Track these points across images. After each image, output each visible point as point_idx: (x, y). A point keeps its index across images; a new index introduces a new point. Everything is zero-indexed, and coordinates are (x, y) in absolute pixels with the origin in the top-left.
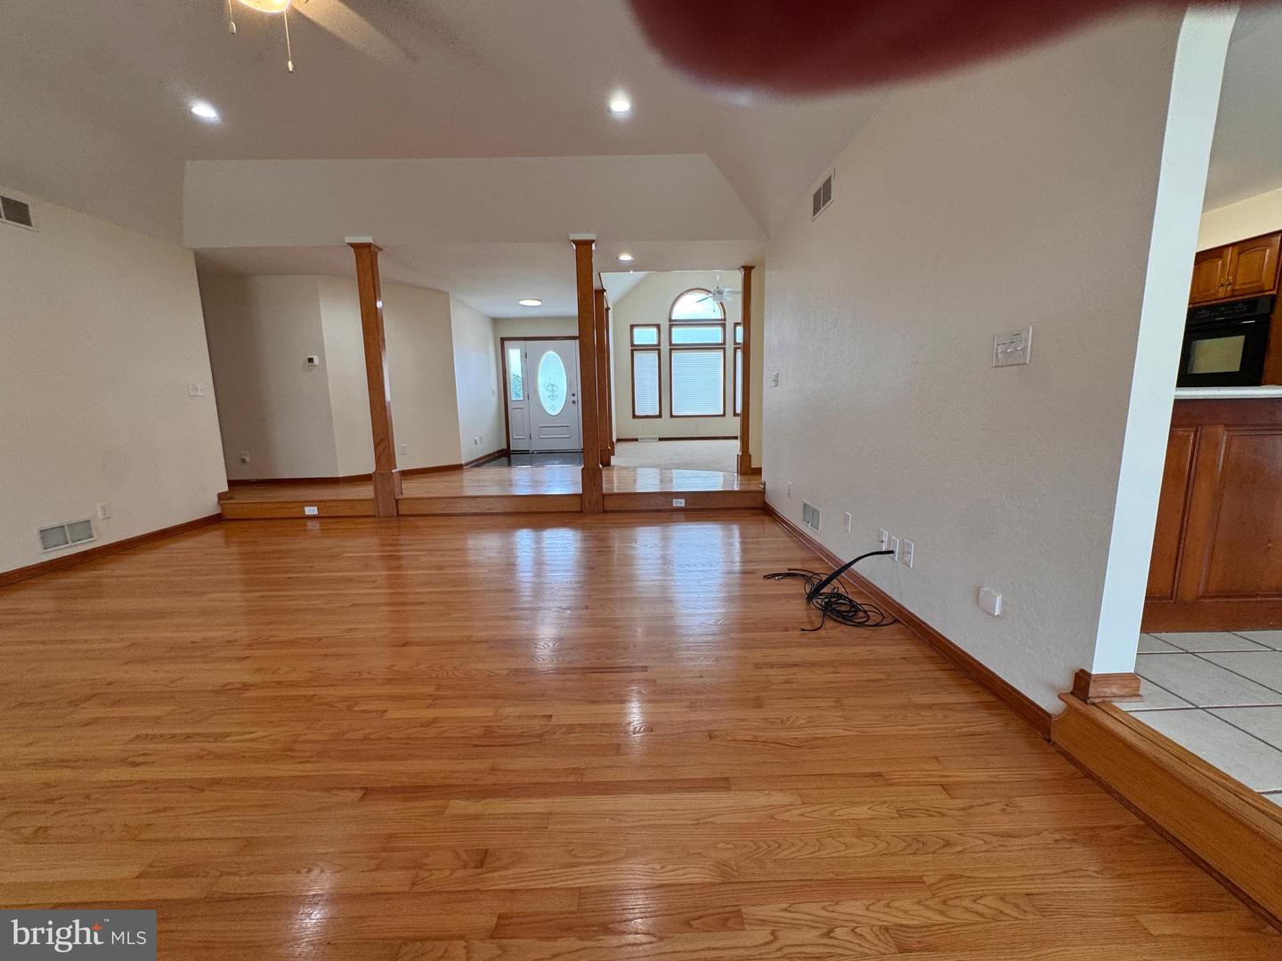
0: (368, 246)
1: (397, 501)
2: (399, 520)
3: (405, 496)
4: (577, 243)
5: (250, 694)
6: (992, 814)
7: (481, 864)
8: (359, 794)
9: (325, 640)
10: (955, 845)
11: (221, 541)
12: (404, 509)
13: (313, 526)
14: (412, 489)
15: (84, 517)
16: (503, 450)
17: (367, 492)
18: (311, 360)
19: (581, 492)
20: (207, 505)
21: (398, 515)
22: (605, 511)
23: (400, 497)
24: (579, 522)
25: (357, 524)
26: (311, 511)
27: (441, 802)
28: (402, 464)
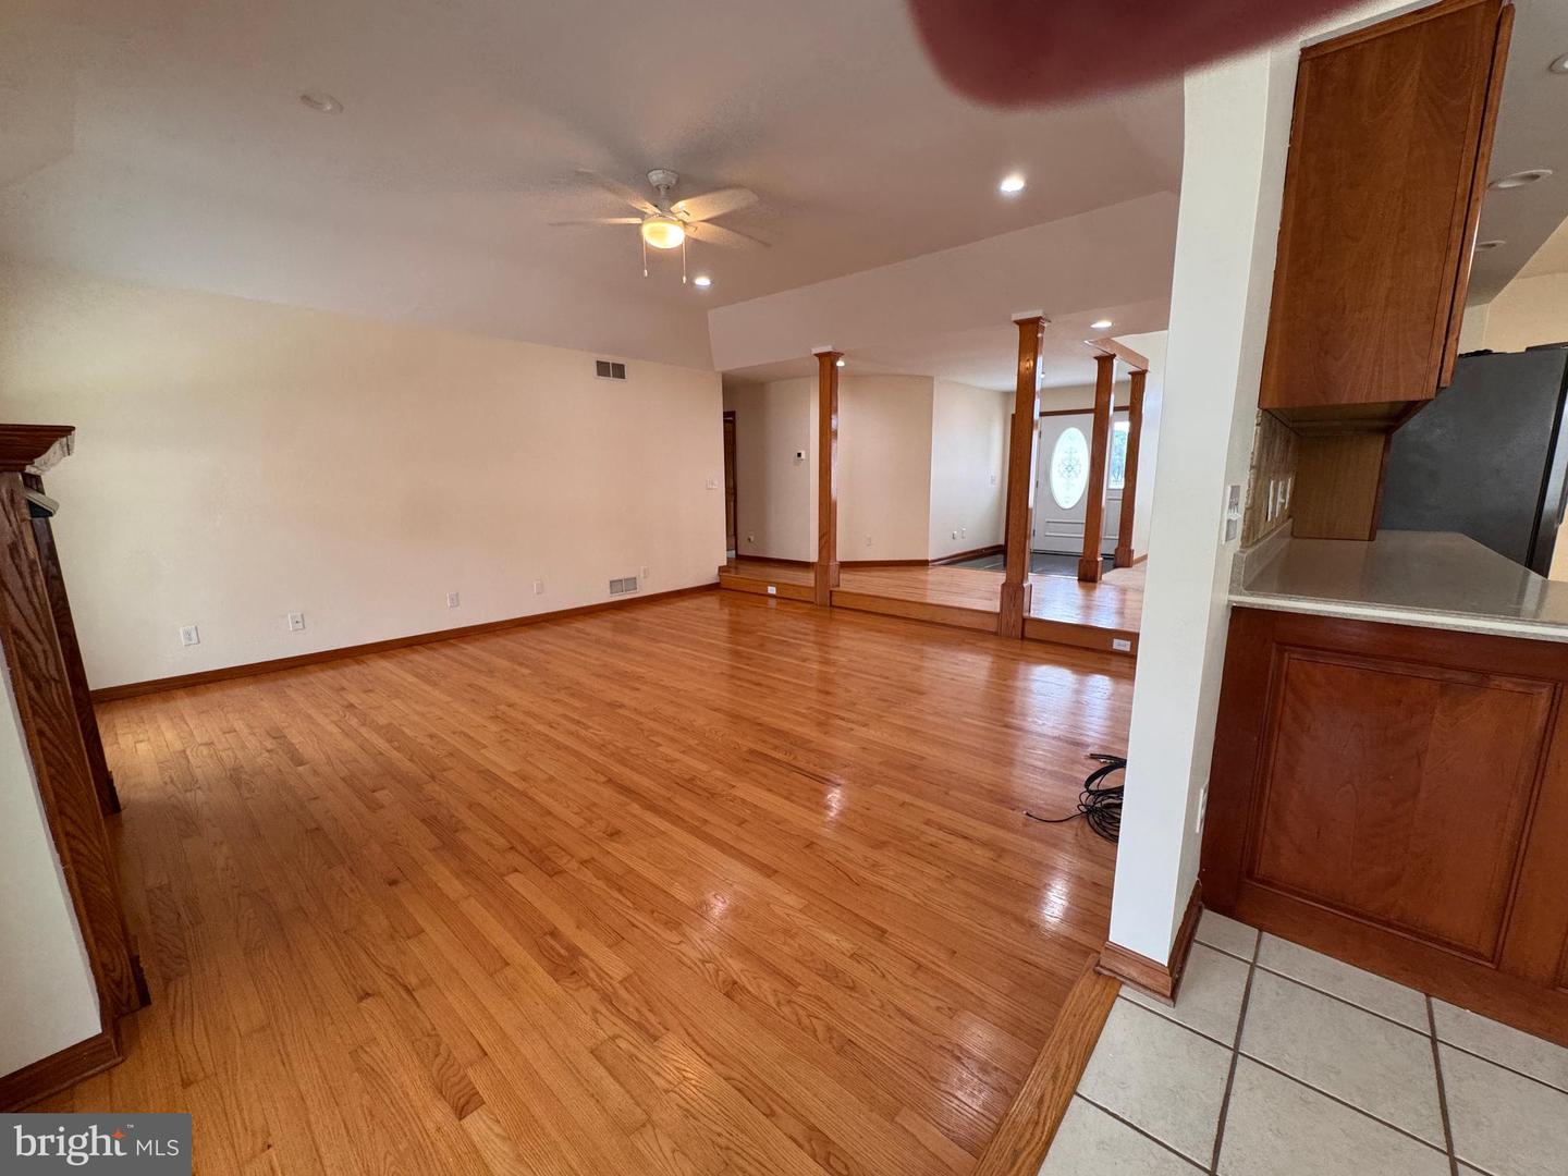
0: (829, 354)
1: (831, 592)
2: (831, 611)
3: (841, 589)
4: (1020, 323)
5: (621, 711)
6: (928, 1005)
7: (612, 835)
8: (606, 779)
9: (682, 692)
10: (857, 992)
11: (717, 606)
12: (836, 601)
13: (772, 603)
14: (850, 583)
15: (633, 576)
16: (999, 546)
17: (808, 579)
18: (799, 455)
19: (998, 610)
20: (709, 575)
21: (831, 605)
22: (1023, 637)
23: (836, 589)
24: (980, 644)
25: (797, 608)
26: (772, 590)
27: (628, 801)
28: (842, 555)
